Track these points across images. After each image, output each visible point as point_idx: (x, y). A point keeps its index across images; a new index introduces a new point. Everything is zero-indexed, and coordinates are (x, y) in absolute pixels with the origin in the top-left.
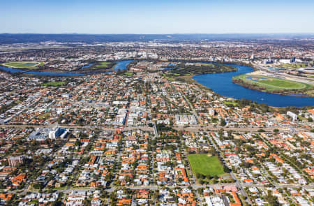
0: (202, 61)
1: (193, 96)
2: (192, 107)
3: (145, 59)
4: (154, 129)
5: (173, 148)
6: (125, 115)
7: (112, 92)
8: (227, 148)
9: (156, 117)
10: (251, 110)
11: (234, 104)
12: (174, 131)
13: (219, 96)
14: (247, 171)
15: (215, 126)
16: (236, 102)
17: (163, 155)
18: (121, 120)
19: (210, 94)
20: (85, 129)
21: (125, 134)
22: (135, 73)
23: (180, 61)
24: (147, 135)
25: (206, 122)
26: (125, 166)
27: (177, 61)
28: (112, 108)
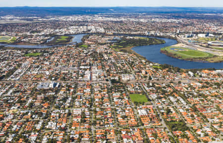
0: (140, 35)
1: (133, 62)
2: (132, 70)
3: (94, 33)
4: (109, 82)
5: (122, 91)
6: (90, 75)
7: (77, 60)
8: (151, 91)
9: (109, 75)
10: (168, 71)
11: (159, 67)
12: (121, 83)
13: (150, 62)
14: (160, 101)
15: (145, 80)
16: (160, 66)
17: (116, 95)
18: (89, 78)
19: (144, 61)
20: (68, 83)
21: (93, 85)
22: (89, 45)
23: (122, 34)
24: (105, 85)
25: (140, 78)
26: (97, 100)
27: (120, 35)
28: (80, 71)
